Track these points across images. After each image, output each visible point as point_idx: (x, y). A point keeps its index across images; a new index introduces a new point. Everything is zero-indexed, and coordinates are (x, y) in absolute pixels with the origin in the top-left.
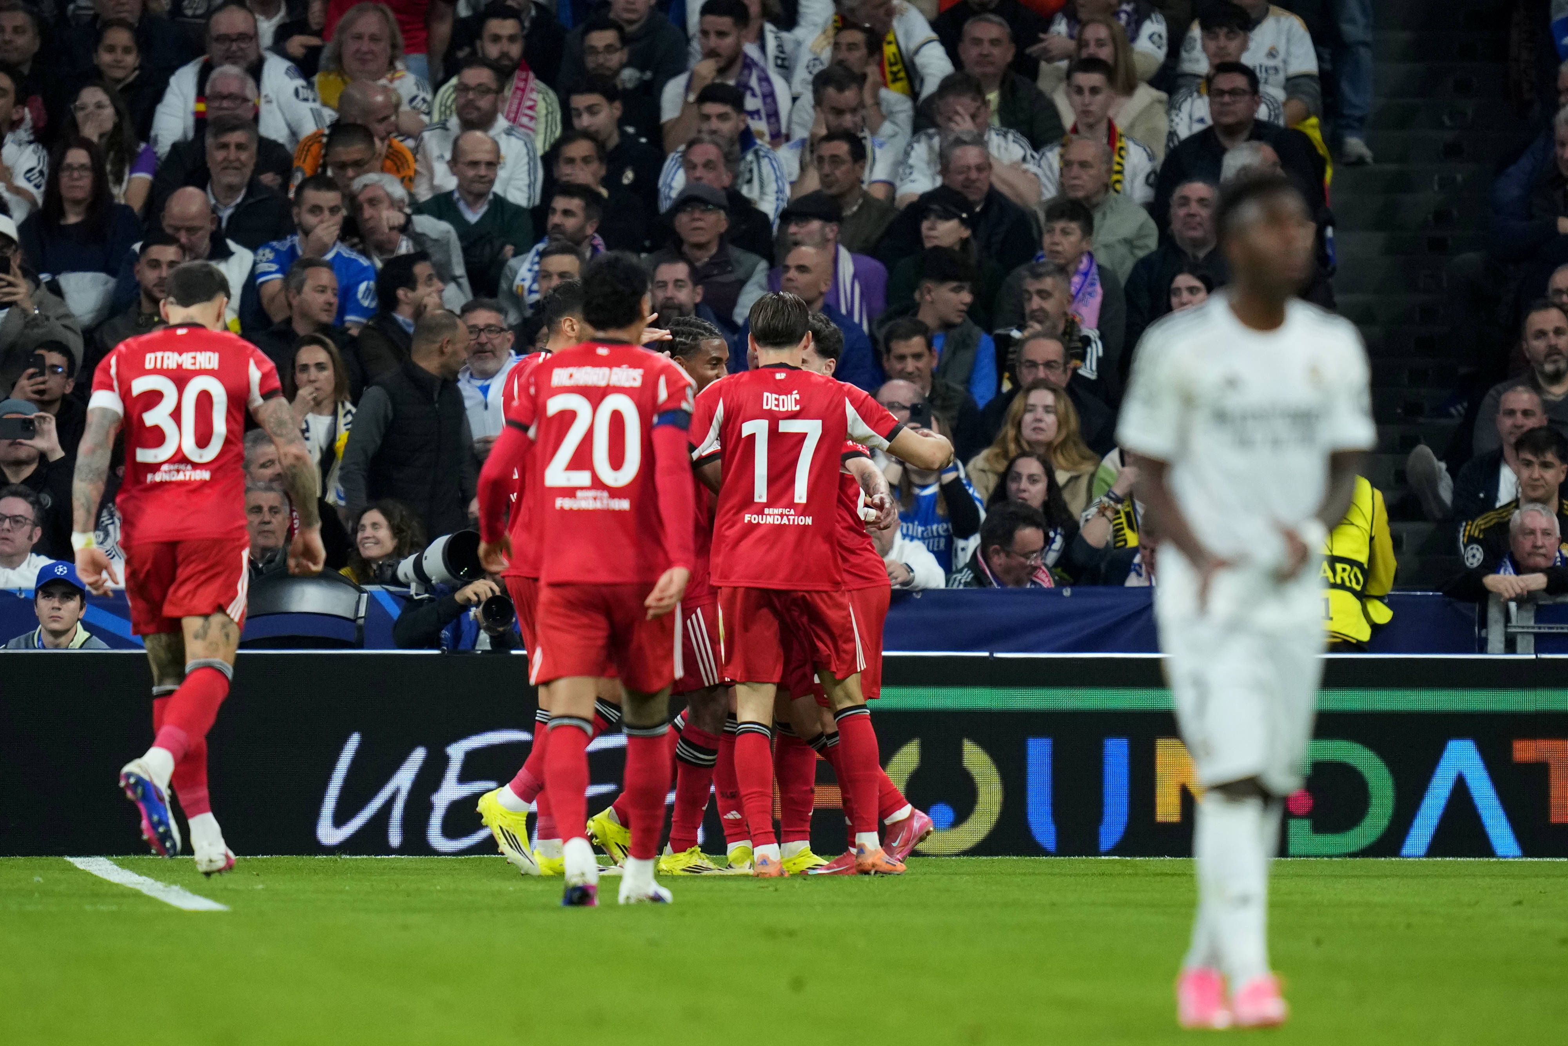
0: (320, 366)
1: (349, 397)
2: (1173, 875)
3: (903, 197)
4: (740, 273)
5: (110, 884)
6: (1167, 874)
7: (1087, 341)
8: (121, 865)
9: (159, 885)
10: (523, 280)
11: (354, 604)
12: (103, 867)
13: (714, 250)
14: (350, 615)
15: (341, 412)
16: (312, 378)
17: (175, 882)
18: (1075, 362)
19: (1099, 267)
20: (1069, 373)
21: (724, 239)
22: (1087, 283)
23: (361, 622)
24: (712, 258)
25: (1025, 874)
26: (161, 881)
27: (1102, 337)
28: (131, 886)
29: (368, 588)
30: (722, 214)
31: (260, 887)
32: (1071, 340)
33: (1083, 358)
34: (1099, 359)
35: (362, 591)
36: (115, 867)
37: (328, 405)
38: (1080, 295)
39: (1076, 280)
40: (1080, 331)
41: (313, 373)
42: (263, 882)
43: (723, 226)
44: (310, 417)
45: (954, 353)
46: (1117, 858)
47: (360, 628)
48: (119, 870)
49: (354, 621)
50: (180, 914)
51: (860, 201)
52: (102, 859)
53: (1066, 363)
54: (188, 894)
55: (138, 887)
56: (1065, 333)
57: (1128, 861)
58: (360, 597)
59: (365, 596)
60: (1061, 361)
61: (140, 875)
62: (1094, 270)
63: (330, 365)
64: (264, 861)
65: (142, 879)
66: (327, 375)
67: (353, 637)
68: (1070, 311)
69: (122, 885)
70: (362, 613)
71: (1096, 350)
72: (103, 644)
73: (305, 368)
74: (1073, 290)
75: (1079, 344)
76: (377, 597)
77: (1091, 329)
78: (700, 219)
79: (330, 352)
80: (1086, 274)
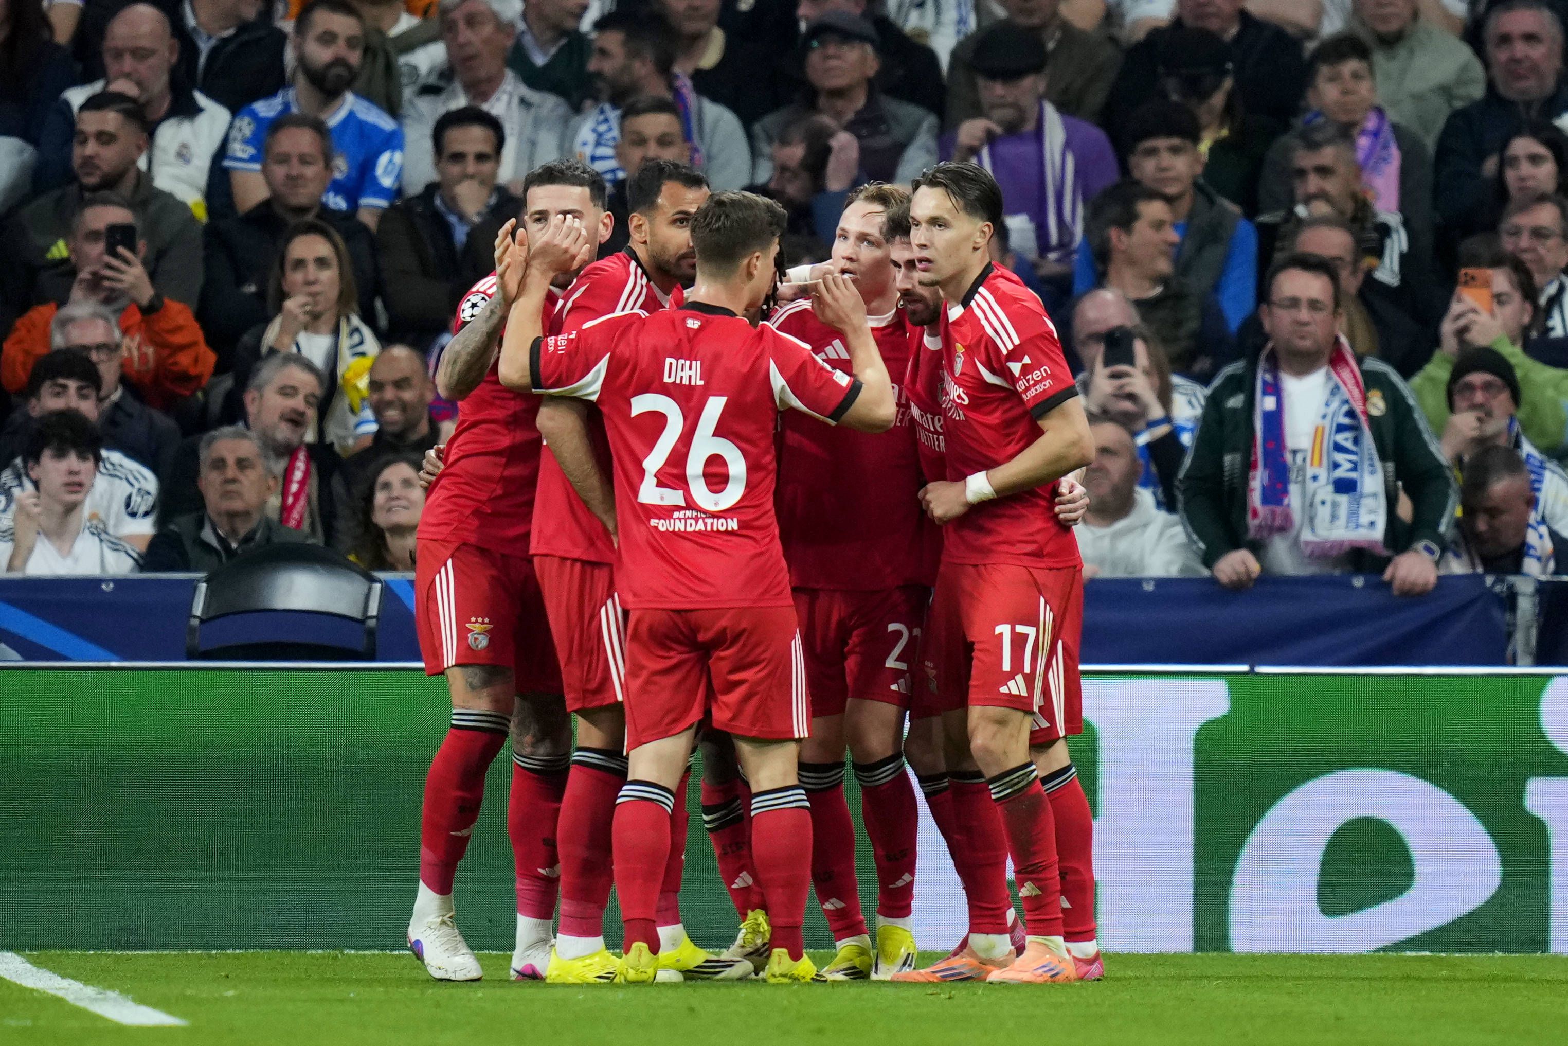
0: (321, 262)
1: (355, 306)
2: (1506, 979)
3: (1136, 23)
4: (898, 133)
5: (22, 989)
6: (1495, 978)
7: (1385, 230)
8: (37, 963)
9: (90, 991)
10: (585, 144)
11: (361, 598)
12: (11, 966)
13: (860, 101)
14: (356, 613)
15: (344, 330)
16: (311, 277)
17: (111, 987)
18: (1368, 261)
19: (1395, 128)
20: (1361, 276)
21: (874, 86)
22: (1378, 148)
23: (372, 623)
24: (858, 113)
25: (1299, 978)
26: (93, 985)
27: (1406, 224)
28: (53, 992)
29: (381, 575)
30: (869, 48)
31: (231, 993)
32: (1363, 228)
33: (1379, 252)
34: (1403, 257)
35: (373, 580)
36: (29, 966)
37: (328, 320)
38: (1371, 163)
39: (1364, 142)
40: (1374, 215)
41: (312, 270)
42: (235, 987)
43: (872, 66)
44: (303, 338)
45: (1200, 249)
46: (1428, 953)
47: (371, 633)
48: (34, 969)
49: (362, 622)
50: (120, 1030)
51: (1058, 35)
52: (10, 954)
53: (1356, 262)
54: (130, 1004)
55: (60, 994)
56: (1354, 219)
57: (1442, 958)
58: (370, 589)
59: (377, 587)
60: (1349, 258)
61: (63, 977)
62: (1387, 131)
63: (334, 262)
64: (237, 957)
65: (66, 983)
66: (328, 277)
67: (361, 644)
68: (1357, 188)
69: (37, 991)
70: (373, 610)
71: (1398, 243)
72: (14, 655)
73: (300, 263)
74: (1360, 155)
75: (1374, 235)
76: (393, 586)
77: (1389, 211)
78: (838, 57)
79: (335, 246)
80: (1376, 134)
